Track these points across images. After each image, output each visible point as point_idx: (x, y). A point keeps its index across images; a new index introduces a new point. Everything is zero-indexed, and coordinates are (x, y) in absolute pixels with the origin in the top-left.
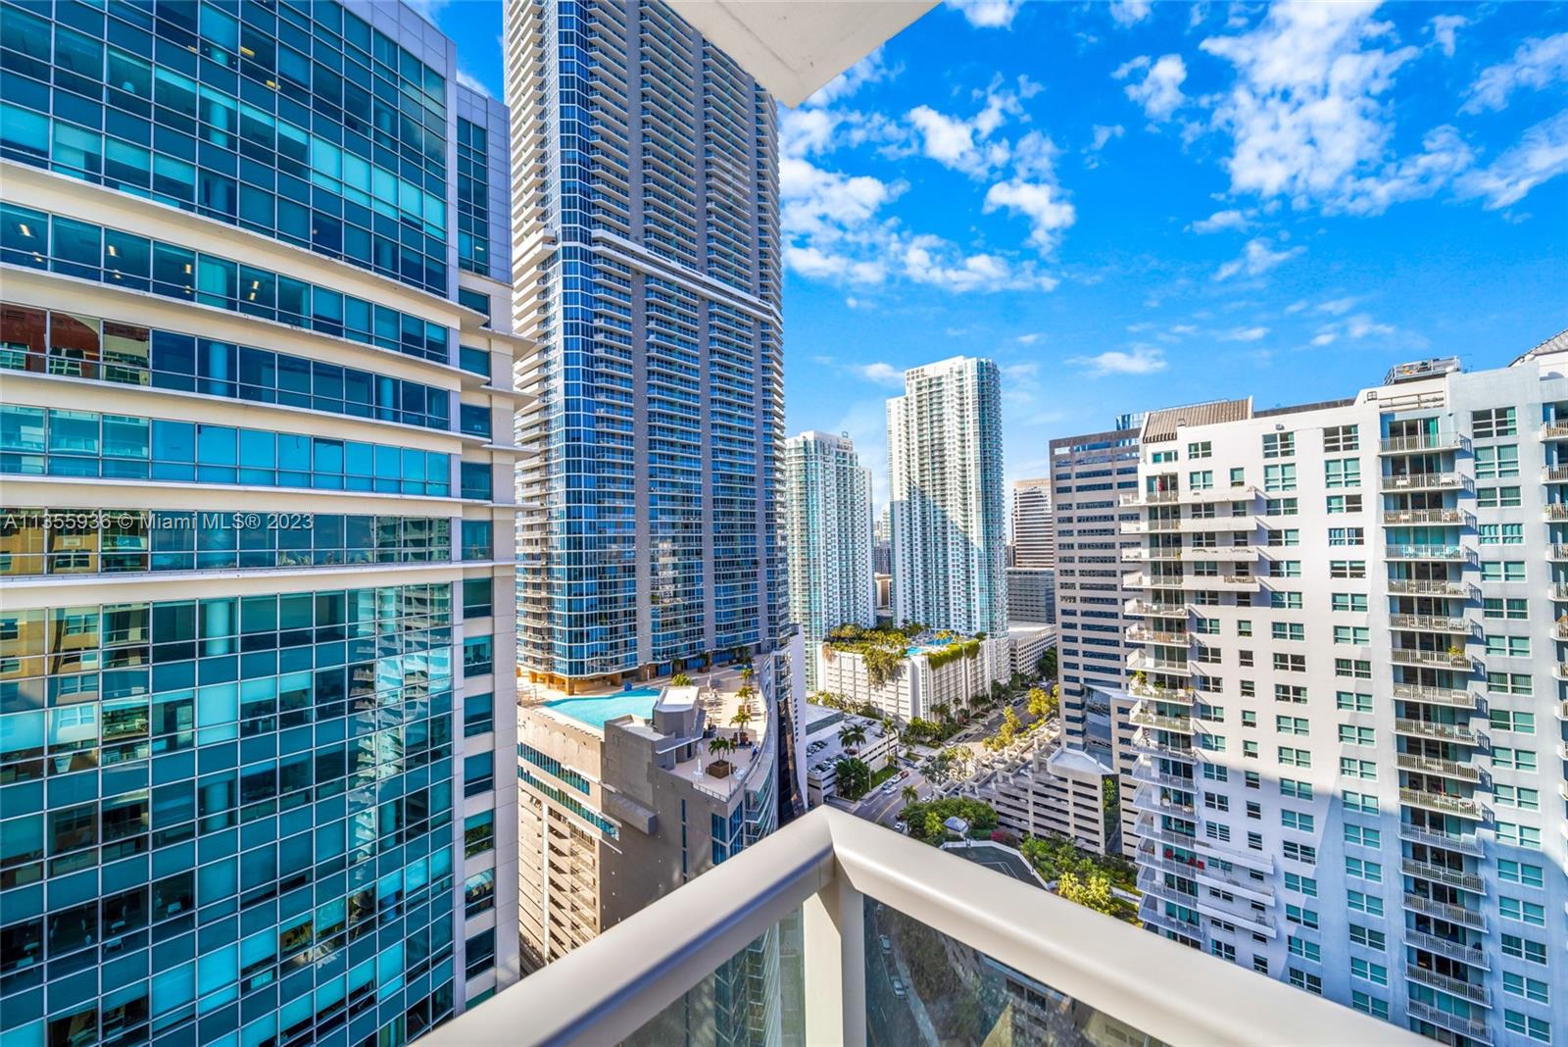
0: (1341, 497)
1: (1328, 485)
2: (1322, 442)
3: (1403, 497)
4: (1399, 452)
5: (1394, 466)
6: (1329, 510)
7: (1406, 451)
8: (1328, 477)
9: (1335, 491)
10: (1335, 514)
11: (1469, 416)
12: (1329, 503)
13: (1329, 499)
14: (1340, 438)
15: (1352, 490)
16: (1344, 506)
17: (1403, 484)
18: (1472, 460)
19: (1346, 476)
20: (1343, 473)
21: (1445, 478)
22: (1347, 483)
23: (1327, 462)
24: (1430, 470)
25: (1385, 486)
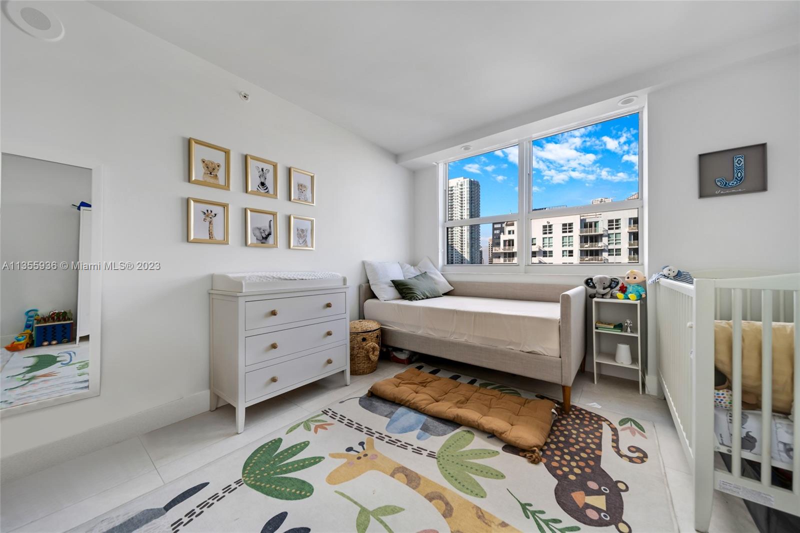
0: (566, 251)
1: (563, 246)
2: (562, 229)
3: (587, 251)
4: (587, 234)
5: (584, 239)
6: (563, 256)
7: (588, 234)
8: (563, 243)
9: (565, 248)
10: (565, 257)
11: (607, 222)
12: (563, 253)
13: (563, 251)
14: (567, 228)
15: (570, 248)
16: (568, 254)
17: (588, 246)
18: (607, 238)
19: (569, 242)
20: (568, 241)
21: (600, 244)
22: (569, 245)
23: (563, 237)
24: (596, 242)
25: (581, 247)
